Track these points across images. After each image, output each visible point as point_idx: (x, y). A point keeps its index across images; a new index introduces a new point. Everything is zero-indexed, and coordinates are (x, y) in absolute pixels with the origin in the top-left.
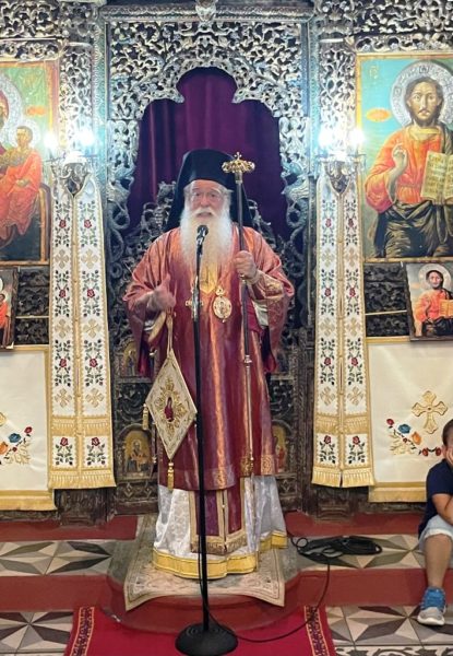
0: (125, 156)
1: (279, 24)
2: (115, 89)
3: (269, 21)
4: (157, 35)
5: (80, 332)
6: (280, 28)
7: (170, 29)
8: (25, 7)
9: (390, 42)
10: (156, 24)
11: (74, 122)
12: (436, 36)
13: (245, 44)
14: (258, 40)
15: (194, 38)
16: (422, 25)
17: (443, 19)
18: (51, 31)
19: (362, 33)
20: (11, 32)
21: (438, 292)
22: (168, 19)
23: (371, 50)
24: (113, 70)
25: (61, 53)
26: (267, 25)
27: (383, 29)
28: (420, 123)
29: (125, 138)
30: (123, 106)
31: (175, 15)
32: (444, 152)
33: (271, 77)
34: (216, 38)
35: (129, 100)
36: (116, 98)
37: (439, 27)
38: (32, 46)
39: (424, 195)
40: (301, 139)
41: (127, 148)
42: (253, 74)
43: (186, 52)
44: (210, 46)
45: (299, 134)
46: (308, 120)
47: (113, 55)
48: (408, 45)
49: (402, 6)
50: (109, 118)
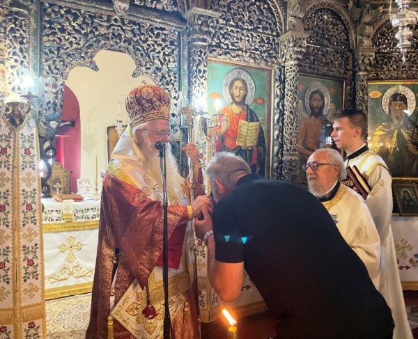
0: (55, 104)
1: (164, 29)
2: (46, 53)
4: (81, 19)
5: (19, 239)
10: (79, 10)
11: (14, 71)
12: (248, 54)
13: (142, 37)
14: (151, 37)
15: (108, 27)
16: (241, 47)
17: (251, 45)
19: (212, 45)
22: (90, 10)
23: (216, 57)
24: (45, 38)
26: (157, 28)
27: (222, 45)
28: (237, 103)
29: (54, 90)
30: (53, 67)
32: (247, 120)
33: (159, 63)
34: (124, 30)
35: (58, 63)
36: (47, 61)
37: (249, 49)
39: (237, 143)
40: (175, 105)
41: (56, 98)
42: (147, 59)
43: (102, 35)
44: (120, 35)
45: (176, 102)
46: (181, 94)
47: (45, 28)
48: (234, 57)
49: (232, 34)
50: (40, 75)
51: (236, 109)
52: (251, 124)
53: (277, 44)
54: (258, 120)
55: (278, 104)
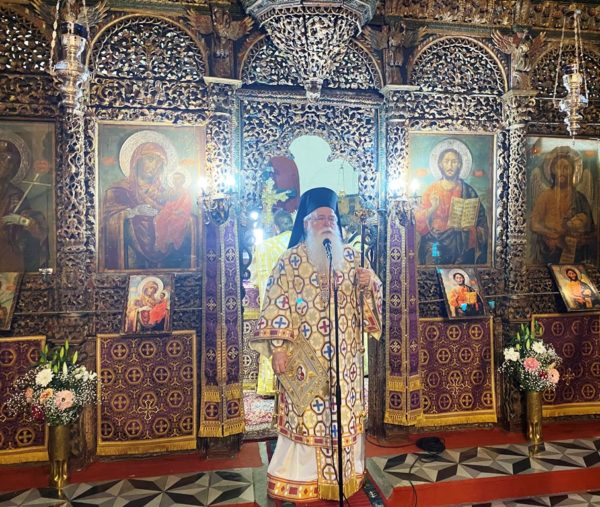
0: (254, 195)
1: (360, 109)
2: (246, 148)
3: (353, 106)
4: (277, 111)
6: (360, 111)
7: (286, 108)
8: (181, 87)
9: (431, 124)
10: (275, 103)
11: (219, 169)
12: (460, 122)
13: (337, 121)
14: (346, 119)
15: (303, 115)
16: (451, 114)
17: (464, 110)
18: (200, 105)
19: (413, 118)
20: (170, 104)
21: (462, 287)
22: (285, 101)
23: (419, 130)
24: (245, 134)
25: (207, 121)
26: (352, 109)
27: (426, 116)
28: (448, 178)
29: (254, 182)
30: (252, 160)
31: (290, 98)
32: (462, 197)
33: (354, 145)
34: (318, 116)
35: (256, 156)
36: (247, 155)
37: (462, 116)
38: (186, 115)
40: (373, 187)
41: (256, 189)
42: (342, 142)
43: (297, 124)
44: (314, 121)
45: (372, 183)
46: (378, 174)
47: (245, 124)
48: (442, 127)
49: (439, 101)
50: (242, 168)
51: (447, 185)
52: (467, 201)
53: (500, 104)
54: (476, 196)
55: (501, 176)
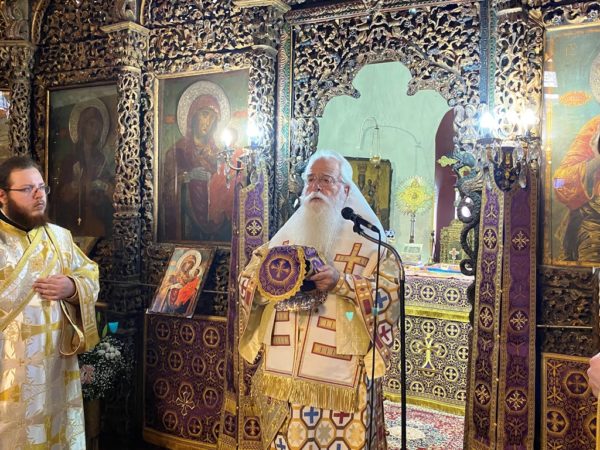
1: (455, 6)
2: (297, 89)
3: (444, 4)
6: (456, 10)
7: (347, 26)
9: (589, 10)
14: (431, 26)
15: (368, 32)
19: (552, 4)
20: (218, 46)
22: (345, 16)
24: (297, 71)
26: (443, 9)
30: (304, 105)
31: (351, 11)
33: (445, 64)
34: (390, 30)
35: (309, 99)
36: (298, 98)
38: (234, 56)
41: (306, 142)
43: (361, 46)
44: (384, 38)
47: (297, 57)
50: (292, 116)
